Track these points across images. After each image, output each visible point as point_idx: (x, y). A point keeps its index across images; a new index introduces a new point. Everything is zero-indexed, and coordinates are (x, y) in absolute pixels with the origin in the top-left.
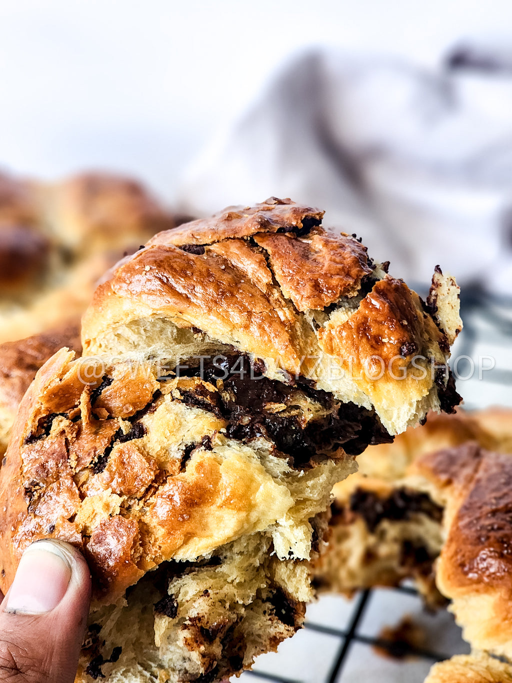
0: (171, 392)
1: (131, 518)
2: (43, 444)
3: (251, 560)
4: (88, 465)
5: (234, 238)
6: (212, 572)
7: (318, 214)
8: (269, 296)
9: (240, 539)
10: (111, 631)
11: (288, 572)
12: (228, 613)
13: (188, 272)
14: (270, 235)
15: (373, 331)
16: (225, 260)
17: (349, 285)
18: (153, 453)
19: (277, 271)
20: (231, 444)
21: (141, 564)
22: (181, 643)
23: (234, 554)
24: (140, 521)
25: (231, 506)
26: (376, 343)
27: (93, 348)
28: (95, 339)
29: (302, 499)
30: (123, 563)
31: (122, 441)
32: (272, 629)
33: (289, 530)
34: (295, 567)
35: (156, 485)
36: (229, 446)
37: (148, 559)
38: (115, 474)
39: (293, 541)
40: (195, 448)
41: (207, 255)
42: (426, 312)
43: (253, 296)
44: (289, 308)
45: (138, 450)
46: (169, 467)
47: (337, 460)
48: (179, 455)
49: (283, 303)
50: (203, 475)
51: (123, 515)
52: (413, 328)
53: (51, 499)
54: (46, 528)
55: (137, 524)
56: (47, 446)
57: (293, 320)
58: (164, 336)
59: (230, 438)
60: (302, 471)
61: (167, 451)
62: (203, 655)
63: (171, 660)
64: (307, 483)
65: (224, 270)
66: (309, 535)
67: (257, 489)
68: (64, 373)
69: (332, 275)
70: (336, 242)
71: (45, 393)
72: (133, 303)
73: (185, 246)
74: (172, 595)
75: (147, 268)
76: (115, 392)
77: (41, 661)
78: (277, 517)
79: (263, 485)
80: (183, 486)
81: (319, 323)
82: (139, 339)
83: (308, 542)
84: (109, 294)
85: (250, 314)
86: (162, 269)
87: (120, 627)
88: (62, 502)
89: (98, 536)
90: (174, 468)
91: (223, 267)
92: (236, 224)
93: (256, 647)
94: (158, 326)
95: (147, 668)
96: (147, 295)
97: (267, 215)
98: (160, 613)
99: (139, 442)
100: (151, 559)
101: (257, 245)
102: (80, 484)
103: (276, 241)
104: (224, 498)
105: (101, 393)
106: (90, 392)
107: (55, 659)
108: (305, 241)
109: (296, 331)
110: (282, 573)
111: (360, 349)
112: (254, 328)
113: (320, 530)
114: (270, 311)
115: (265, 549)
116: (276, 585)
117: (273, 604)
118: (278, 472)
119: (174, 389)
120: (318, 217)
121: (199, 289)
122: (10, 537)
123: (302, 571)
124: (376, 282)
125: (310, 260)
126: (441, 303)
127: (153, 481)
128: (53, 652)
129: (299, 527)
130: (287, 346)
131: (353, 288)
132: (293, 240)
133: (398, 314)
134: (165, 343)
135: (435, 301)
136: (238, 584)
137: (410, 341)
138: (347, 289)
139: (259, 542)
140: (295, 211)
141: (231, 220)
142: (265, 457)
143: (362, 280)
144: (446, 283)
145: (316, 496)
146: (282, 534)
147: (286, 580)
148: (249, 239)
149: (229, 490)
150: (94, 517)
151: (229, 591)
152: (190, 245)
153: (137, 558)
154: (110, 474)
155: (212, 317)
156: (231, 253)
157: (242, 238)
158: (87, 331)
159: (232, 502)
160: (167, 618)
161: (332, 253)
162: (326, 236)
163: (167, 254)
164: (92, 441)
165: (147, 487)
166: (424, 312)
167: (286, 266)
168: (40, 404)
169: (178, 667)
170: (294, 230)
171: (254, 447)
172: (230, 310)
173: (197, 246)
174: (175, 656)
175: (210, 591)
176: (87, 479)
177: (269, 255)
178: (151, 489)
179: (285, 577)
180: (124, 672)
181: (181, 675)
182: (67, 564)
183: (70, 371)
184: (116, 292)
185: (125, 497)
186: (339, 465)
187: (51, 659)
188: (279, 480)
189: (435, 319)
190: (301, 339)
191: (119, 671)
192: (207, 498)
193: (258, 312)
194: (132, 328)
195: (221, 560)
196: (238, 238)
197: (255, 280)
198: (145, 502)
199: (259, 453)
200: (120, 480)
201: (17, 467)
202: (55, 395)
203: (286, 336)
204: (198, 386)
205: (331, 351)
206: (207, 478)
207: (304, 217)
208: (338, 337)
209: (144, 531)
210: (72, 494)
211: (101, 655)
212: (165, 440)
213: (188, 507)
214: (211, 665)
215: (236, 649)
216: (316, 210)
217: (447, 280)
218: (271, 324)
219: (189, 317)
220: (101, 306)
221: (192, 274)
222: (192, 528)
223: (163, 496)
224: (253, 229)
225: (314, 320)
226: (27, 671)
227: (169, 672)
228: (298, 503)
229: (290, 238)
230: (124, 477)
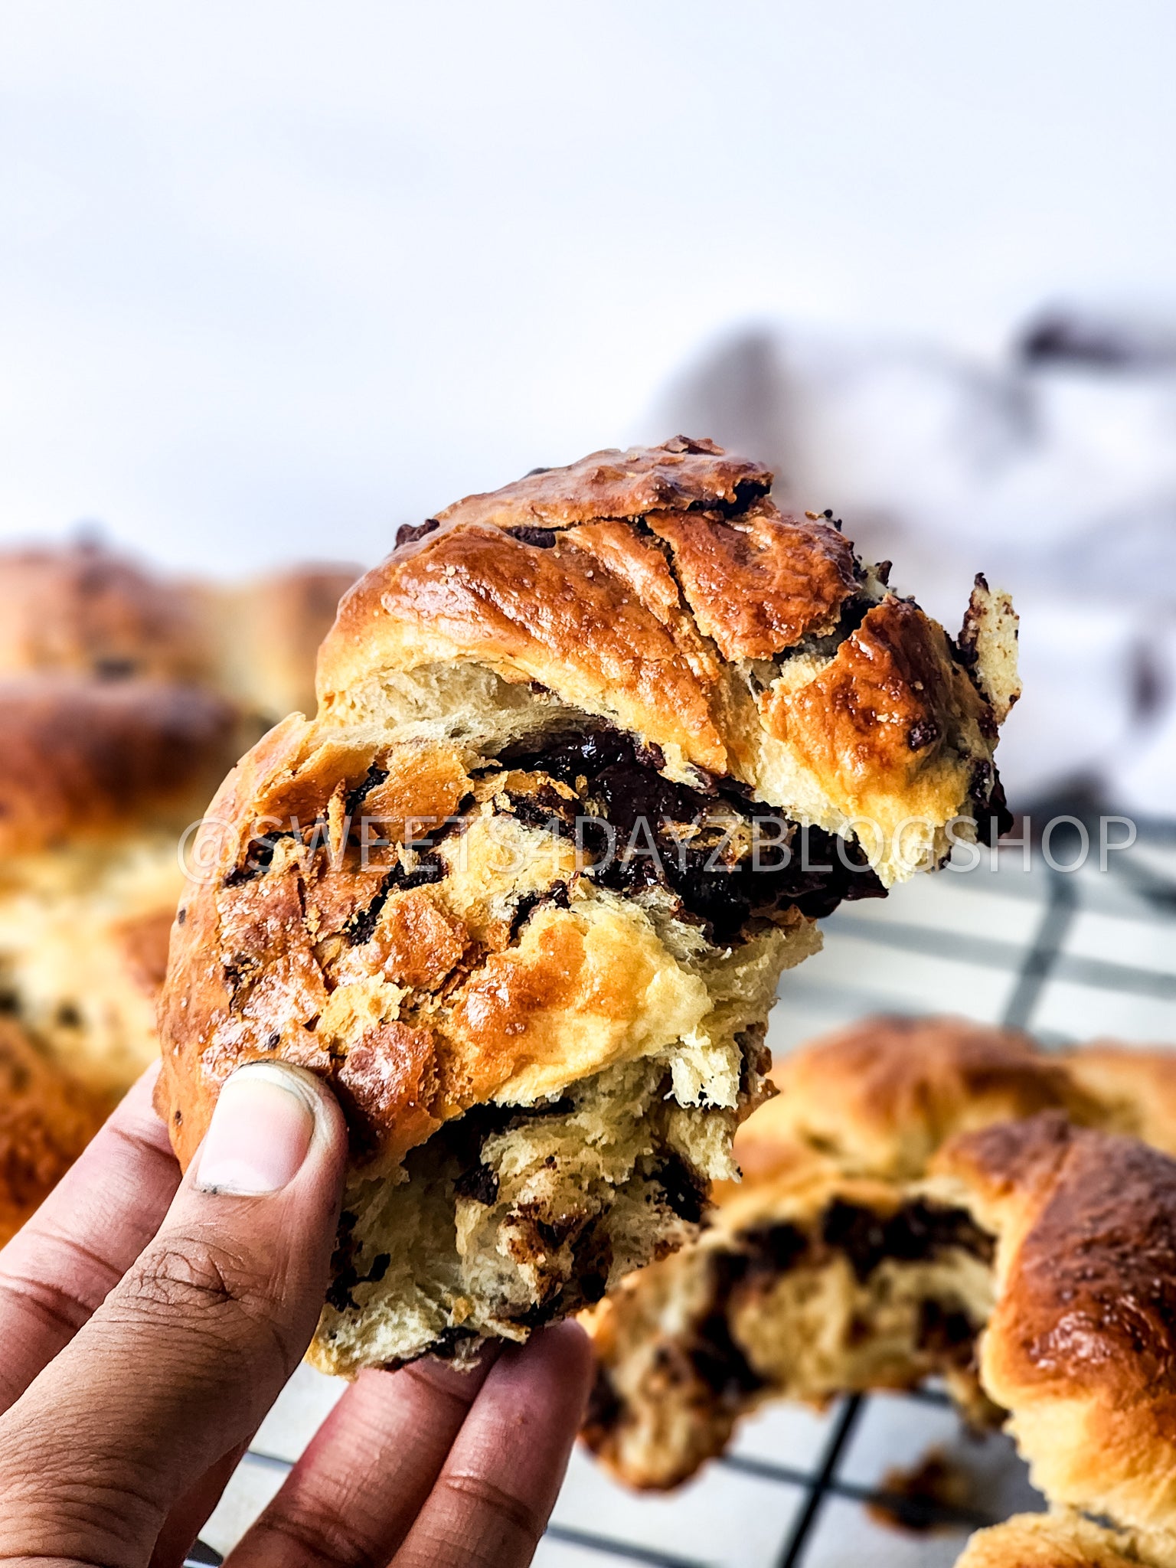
0: (493, 798)
1: (420, 1027)
2: (258, 887)
3: (628, 1106)
4: (340, 929)
5: (610, 519)
6: (558, 1125)
7: (764, 476)
8: (674, 629)
9: (611, 1068)
10: (372, 1224)
11: (693, 1128)
12: (586, 1198)
13: (525, 581)
14: (675, 515)
15: (861, 700)
16: (594, 560)
17: (820, 614)
18: (461, 911)
19: (689, 584)
20: (602, 897)
21: (435, 1108)
22: (503, 1249)
23: (597, 1094)
24: (435, 1033)
25: (600, 1011)
26: (865, 722)
27: (339, 709)
28: (343, 693)
29: (726, 1000)
30: (404, 1106)
31: (405, 887)
32: (660, 1229)
33: (700, 1054)
34: (704, 1120)
35: (466, 970)
36: (599, 900)
37: (448, 1099)
38: (390, 948)
39: (707, 1075)
40: (537, 903)
41: (560, 548)
42: (958, 662)
43: (644, 629)
44: (708, 652)
45: (433, 904)
46: (488, 936)
47: (788, 929)
48: (507, 915)
49: (698, 643)
50: (552, 953)
51: (405, 1021)
52: (933, 694)
53: (273, 988)
54: (263, 1039)
55: (431, 1037)
56: (266, 893)
57: (715, 675)
58: (473, 691)
59: (602, 886)
60: (729, 950)
61: (485, 906)
62: (542, 1272)
63: (476, 1279)
64: (737, 970)
65: (591, 578)
66: (735, 1063)
67: (649, 980)
68: (301, 760)
69: (788, 595)
70: (797, 531)
71: (266, 795)
72: (421, 632)
73: (519, 529)
74: (488, 1164)
75: (451, 570)
76: (392, 796)
77: (267, 1280)
78: (681, 1031)
79: (659, 973)
80: (517, 971)
81: (762, 681)
82: (428, 696)
83: (733, 1076)
84: (376, 613)
85: (638, 662)
86: (477, 573)
87: (386, 1220)
88: (293, 993)
89: (359, 1056)
90: (498, 939)
91: (590, 574)
92: (614, 491)
93: (629, 1261)
94: (464, 673)
95: (432, 1293)
96: (448, 621)
97: (671, 475)
98: (465, 1195)
99: (434, 889)
100: (453, 1099)
101: (651, 532)
102: (326, 962)
103: (686, 526)
104: (588, 995)
105: (364, 797)
106: (345, 796)
107: (291, 1276)
108: (739, 528)
109: (721, 694)
110: (681, 1128)
111: (837, 733)
112: (645, 688)
113: (752, 1054)
114: (675, 659)
115: (653, 1086)
116: (669, 1150)
117: (662, 1184)
118: (686, 949)
119: (498, 793)
120: (764, 482)
121: (546, 613)
122: (195, 1054)
123: (717, 1127)
124: (869, 610)
125: (749, 566)
126: (984, 646)
127: (459, 962)
128: (287, 1262)
129: (718, 1050)
130: (704, 724)
131: (826, 621)
132: (719, 526)
133: (908, 670)
134: (474, 705)
135: (974, 641)
136: (604, 1147)
137: (927, 720)
138: (816, 622)
139: (642, 1074)
140: (723, 470)
141: (603, 483)
142: (662, 921)
143: (844, 604)
144: (994, 609)
145: (750, 994)
146: (687, 1061)
147: (688, 1142)
148: (637, 520)
149: (597, 981)
150: (352, 1022)
151: (589, 1158)
152: (527, 529)
153: (429, 1098)
154: (382, 947)
155: (569, 665)
156: (604, 546)
157: (625, 519)
158: (330, 678)
159: (603, 1002)
160: (478, 1204)
161: (789, 554)
162: (778, 519)
163: (487, 545)
164: (346, 884)
165: (448, 971)
166: (954, 664)
167: (706, 576)
168: (253, 814)
169: (490, 1293)
170: (720, 505)
171: (643, 902)
172: (602, 654)
173: (541, 530)
174: (483, 1273)
175: (557, 1159)
176: (338, 955)
177: (673, 553)
178: (457, 976)
179: (685, 1136)
180: (390, 1300)
181: (494, 1306)
182: (306, 1106)
183: (312, 757)
184: (389, 611)
185: (410, 990)
186: (793, 937)
187: (284, 1274)
188: (687, 963)
189: (973, 674)
190: (728, 709)
191: (382, 1298)
192: (558, 995)
193: (653, 659)
194: (416, 676)
195: (573, 1104)
196: (616, 519)
197: (648, 600)
198: (445, 998)
199: (653, 913)
200: (399, 958)
201: (210, 929)
202: (282, 799)
203: (703, 705)
204: (543, 788)
205: (784, 735)
206: (560, 959)
207: (738, 481)
208: (797, 709)
209: (443, 1052)
210: (311, 983)
211: (353, 1268)
212: (483, 887)
213: (523, 1011)
214: (552, 1288)
215: (594, 1262)
216: (760, 469)
217: (996, 602)
218: (676, 684)
219: (526, 663)
220: (359, 633)
221: (534, 585)
222: (528, 1048)
223: (480, 990)
224: (646, 503)
225: (752, 675)
226: (243, 1295)
227: (472, 1301)
228: (719, 1005)
229: (713, 521)
230: (408, 953)
